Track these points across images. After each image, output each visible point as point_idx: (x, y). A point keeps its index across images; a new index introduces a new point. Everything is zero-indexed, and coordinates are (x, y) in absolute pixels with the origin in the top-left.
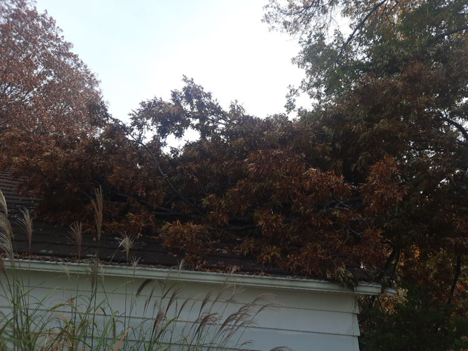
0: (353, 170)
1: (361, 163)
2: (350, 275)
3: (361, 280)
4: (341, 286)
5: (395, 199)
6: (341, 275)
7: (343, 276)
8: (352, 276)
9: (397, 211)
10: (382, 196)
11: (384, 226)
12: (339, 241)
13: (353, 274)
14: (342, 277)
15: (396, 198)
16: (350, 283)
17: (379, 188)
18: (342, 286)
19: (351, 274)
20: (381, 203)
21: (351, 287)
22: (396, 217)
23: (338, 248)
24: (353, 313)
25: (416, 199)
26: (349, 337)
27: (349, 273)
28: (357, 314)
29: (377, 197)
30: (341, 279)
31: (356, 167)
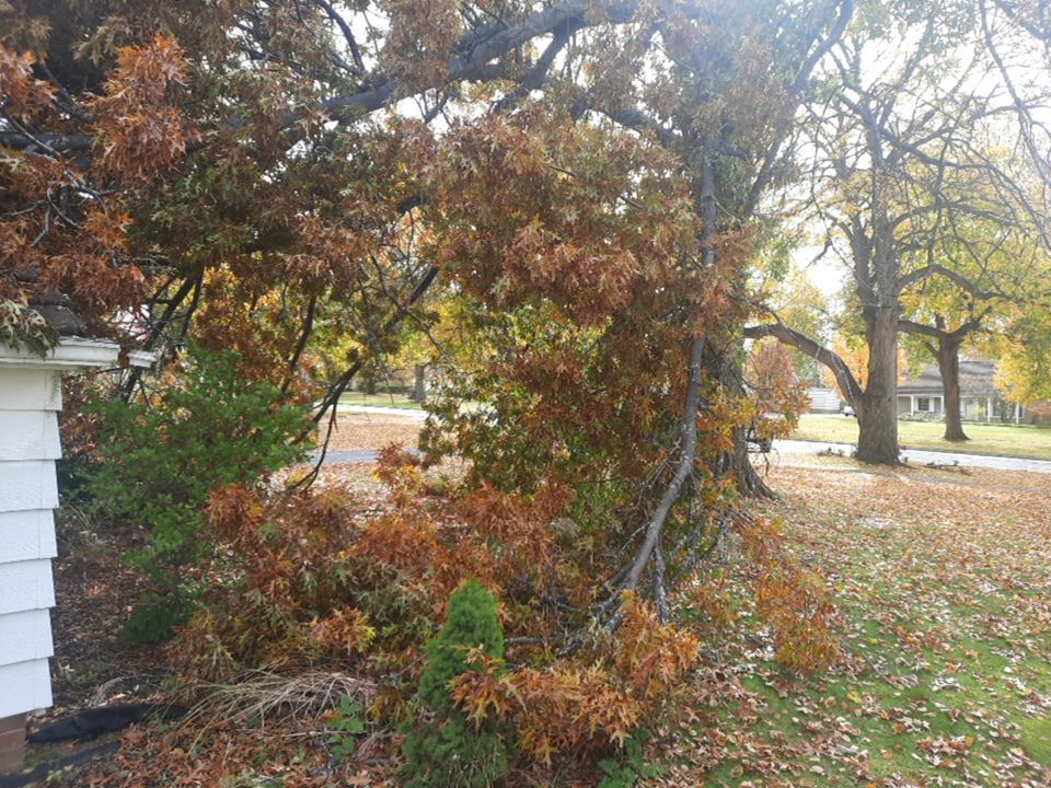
0: (77, 56)
1: (103, 44)
2: (38, 319)
3: (68, 333)
4: (11, 347)
5: (166, 144)
6: (12, 320)
7: (15, 321)
8: (43, 322)
9: (188, 187)
10: (137, 131)
11: (154, 219)
12: (17, 237)
13: (45, 318)
14: (13, 325)
15: (171, 143)
16: (37, 339)
17: (132, 112)
18: (14, 346)
19: (40, 317)
20: (132, 150)
21: (38, 348)
22: (186, 201)
23: (11, 256)
24: (45, 411)
25: (229, 162)
26: (33, 464)
27: (36, 315)
28: (58, 412)
29: (123, 132)
30: (11, 329)
31: (89, 51)
